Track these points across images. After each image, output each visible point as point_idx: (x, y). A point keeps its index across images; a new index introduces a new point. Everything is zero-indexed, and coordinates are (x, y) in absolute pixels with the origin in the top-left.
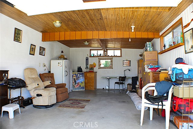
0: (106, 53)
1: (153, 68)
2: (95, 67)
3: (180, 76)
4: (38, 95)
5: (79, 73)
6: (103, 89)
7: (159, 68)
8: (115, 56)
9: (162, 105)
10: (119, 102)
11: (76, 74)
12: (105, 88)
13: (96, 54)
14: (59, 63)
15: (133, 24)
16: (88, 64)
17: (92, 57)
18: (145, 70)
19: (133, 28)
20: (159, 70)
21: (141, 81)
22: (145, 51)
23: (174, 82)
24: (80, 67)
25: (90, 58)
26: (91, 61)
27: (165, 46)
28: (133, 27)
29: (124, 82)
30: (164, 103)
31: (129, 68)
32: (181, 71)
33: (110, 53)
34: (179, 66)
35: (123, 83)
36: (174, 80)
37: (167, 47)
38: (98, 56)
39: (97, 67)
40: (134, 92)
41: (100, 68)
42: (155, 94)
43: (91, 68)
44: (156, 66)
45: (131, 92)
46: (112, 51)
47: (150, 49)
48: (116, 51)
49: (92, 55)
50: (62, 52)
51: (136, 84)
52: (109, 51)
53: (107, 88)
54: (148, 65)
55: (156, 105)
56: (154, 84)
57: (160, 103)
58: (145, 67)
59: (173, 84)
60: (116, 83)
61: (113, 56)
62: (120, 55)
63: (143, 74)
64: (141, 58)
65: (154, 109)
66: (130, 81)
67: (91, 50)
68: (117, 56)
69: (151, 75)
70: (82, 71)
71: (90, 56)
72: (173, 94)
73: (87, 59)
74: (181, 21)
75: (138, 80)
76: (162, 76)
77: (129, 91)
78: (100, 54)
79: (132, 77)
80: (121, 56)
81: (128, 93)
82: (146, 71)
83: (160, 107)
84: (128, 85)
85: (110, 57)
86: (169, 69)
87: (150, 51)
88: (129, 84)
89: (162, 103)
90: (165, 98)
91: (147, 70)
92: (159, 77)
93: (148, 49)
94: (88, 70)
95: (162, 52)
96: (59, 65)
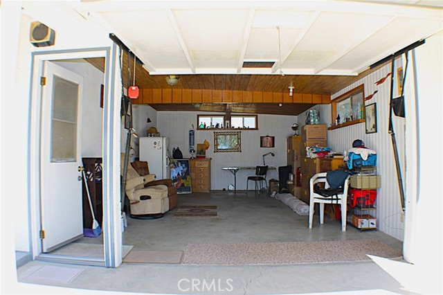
0: (228, 122)
1: (321, 152)
2: (207, 148)
3: (358, 163)
4: (143, 198)
5: (180, 161)
6: (224, 189)
7: (329, 152)
8: (245, 129)
9: (337, 199)
10: (266, 207)
11: (174, 163)
12: (227, 189)
13: (208, 125)
14: (155, 143)
15: (291, 85)
16: (194, 143)
17: (202, 129)
18: (306, 155)
19: (291, 90)
20: (330, 154)
21: (298, 174)
22: (307, 124)
23: (351, 170)
24: (178, 150)
25: (197, 132)
26: (200, 138)
27: (338, 118)
28: (291, 88)
29: (264, 176)
30: (339, 196)
31: (271, 149)
32: (359, 157)
33: (236, 122)
34: (357, 151)
35: (262, 179)
36: (351, 168)
37: (342, 121)
38: (212, 128)
39: (211, 148)
40: (284, 192)
41: (217, 151)
42: (327, 186)
43: (200, 150)
44: (325, 149)
45: (280, 193)
46: (240, 119)
47: (314, 121)
48: (246, 119)
49: (202, 127)
50: (149, 121)
51: (288, 179)
52: (233, 119)
53: (231, 188)
54: (312, 147)
55: (329, 199)
56: (325, 174)
57: (335, 197)
58: (307, 150)
59: (350, 174)
60: (249, 178)
61: (241, 129)
62: (254, 127)
63: (302, 161)
64: (294, 132)
65: (325, 204)
66: (275, 175)
67: (198, 116)
68: (248, 129)
69: (317, 162)
70: (182, 158)
71: (198, 128)
72: (349, 185)
73: (192, 134)
74: (361, 88)
75: (291, 172)
76: (335, 164)
77: (275, 192)
78: (218, 125)
79: (280, 168)
80: (257, 128)
81: (273, 195)
82: (308, 156)
83: (334, 202)
84: (270, 181)
85: (236, 129)
86: (345, 153)
87: (315, 124)
88: (272, 181)
89: (337, 197)
90: (340, 190)
91: (311, 154)
92: (330, 165)
93: (312, 121)
94: (195, 156)
95: (334, 127)
96: (155, 147)
